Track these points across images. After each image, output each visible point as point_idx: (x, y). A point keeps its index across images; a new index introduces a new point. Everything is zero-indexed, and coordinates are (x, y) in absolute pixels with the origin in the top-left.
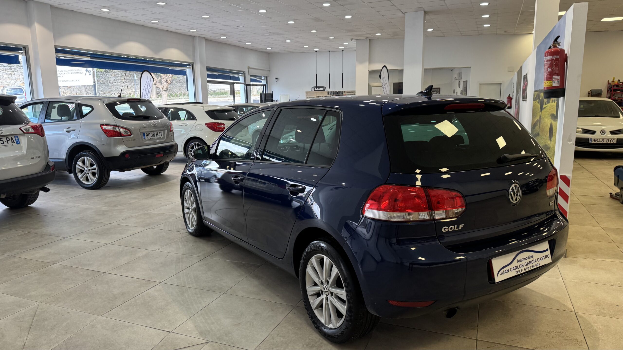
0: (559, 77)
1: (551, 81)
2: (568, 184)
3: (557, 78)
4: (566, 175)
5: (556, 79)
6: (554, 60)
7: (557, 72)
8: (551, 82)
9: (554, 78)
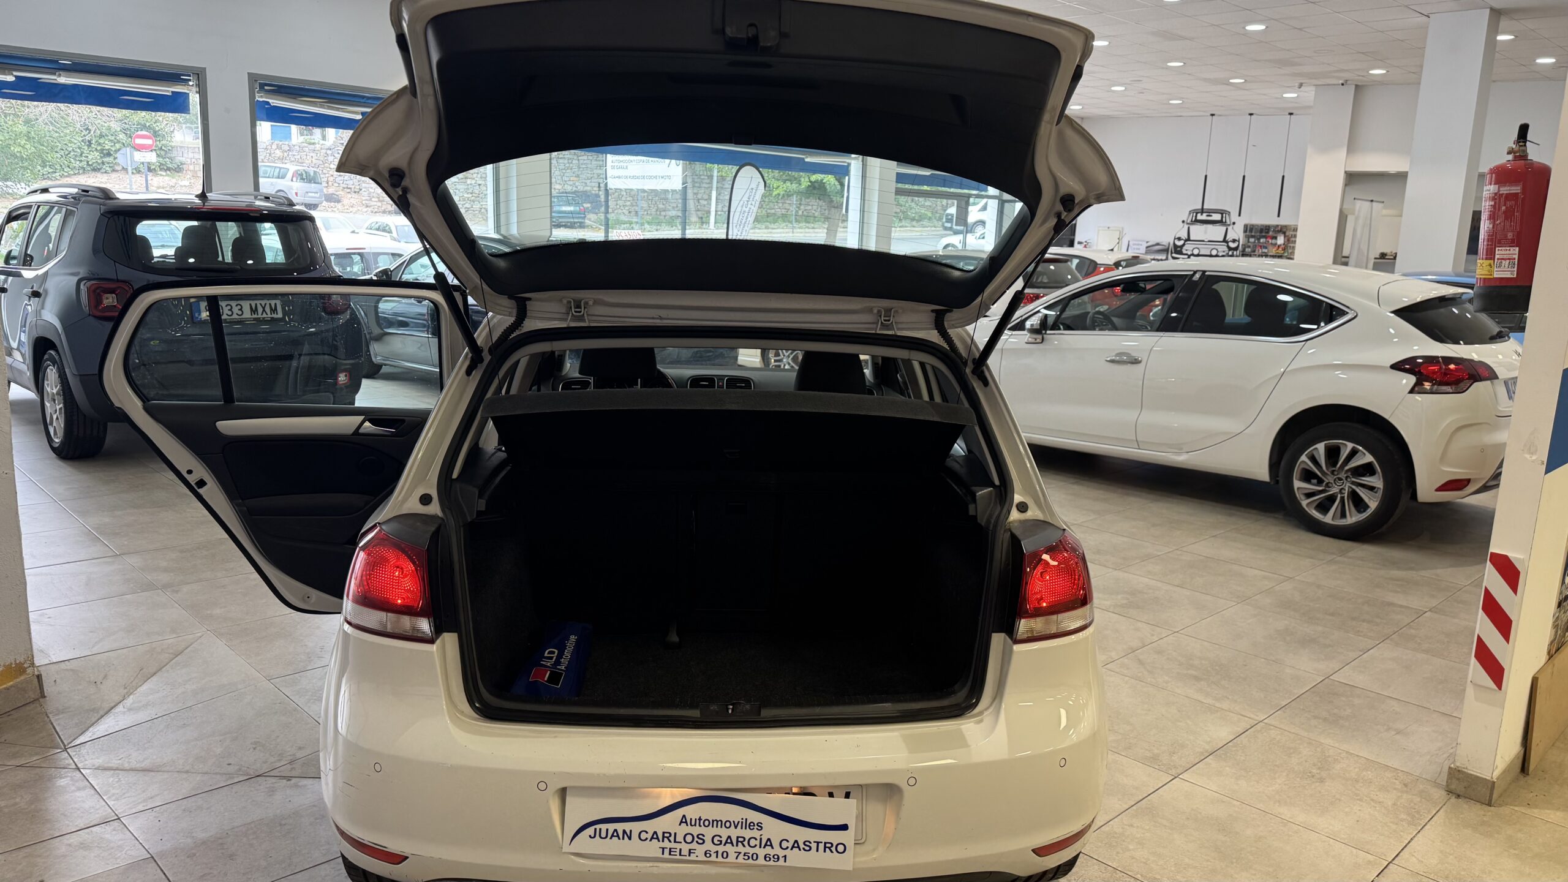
0: (1517, 252)
1: (1492, 262)
2: (1514, 585)
3: (1508, 252)
4: (1511, 555)
5: (1505, 257)
6: (1502, 200)
7: (1510, 235)
8: (1490, 265)
9: (1500, 252)
